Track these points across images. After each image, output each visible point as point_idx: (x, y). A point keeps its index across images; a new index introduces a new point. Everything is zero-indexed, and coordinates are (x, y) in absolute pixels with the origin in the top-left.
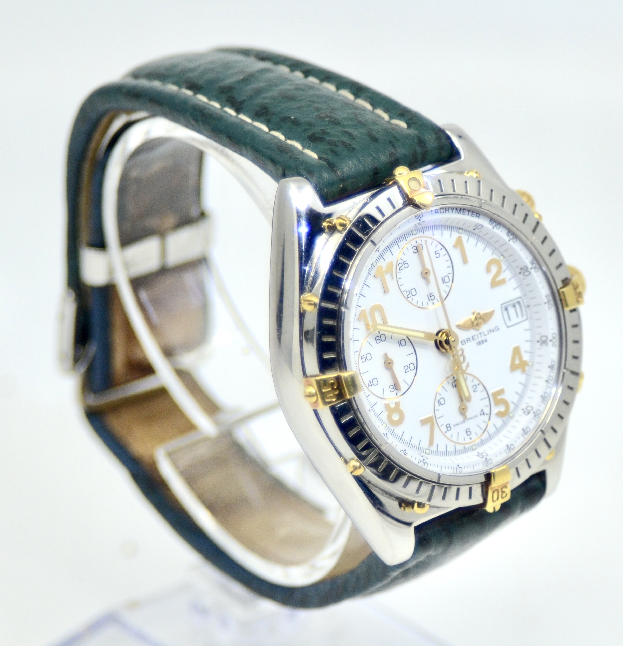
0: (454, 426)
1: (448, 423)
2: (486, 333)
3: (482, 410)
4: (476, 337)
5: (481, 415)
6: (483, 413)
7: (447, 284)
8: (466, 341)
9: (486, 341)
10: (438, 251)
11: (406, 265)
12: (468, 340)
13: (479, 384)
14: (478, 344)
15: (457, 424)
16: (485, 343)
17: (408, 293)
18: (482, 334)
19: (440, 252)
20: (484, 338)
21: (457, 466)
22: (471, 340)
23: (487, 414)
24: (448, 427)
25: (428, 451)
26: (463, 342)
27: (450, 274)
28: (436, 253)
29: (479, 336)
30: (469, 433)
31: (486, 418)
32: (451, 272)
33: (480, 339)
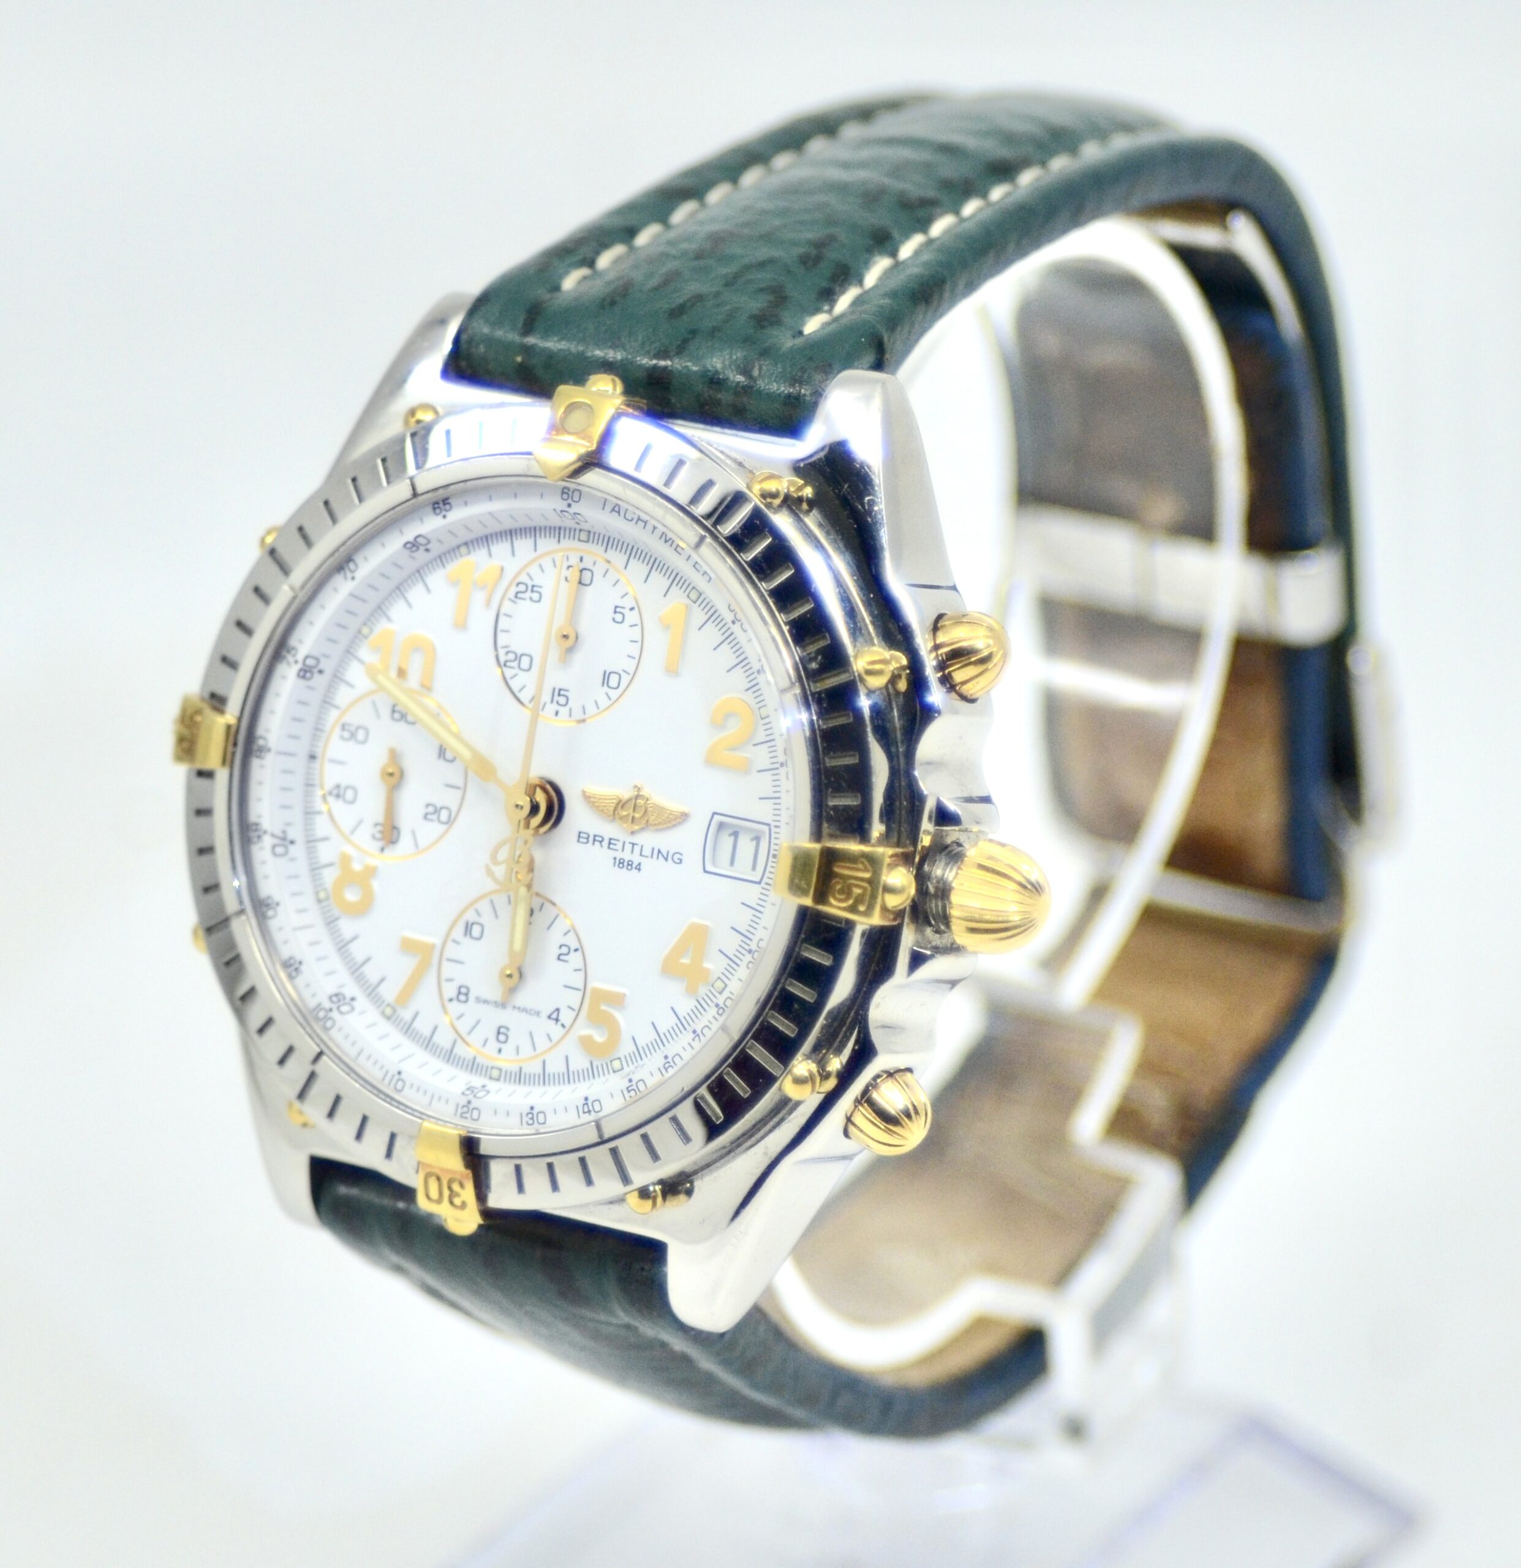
0: (478, 1000)
1: (469, 984)
2: (647, 851)
3: (558, 1010)
4: (619, 846)
5: (549, 1017)
6: (555, 1016)
7: (611, 692)
8: (591, 839)
9: (638, 868)
10: (623, 608)
11: (536, 596)
12: (597, 839)
13: (576, 950)
14: (617, 862)
15: (486, 1002)
16: (635, 871)
17: (511, 656)
18: (637, 849)
19: (626, 612)
20: (636, 859)
21: (395, 1072)
22: (605, 844)
23: (563, 1026)
24: (463, 994)
25: (388, 1011)
26: (582, 835)
27: (627, 675)
28: (618, 610)
29: (628, 847)
30: (502, 1038)
31: (556, 1031)
32: (631, 670)
33: (627, 856)
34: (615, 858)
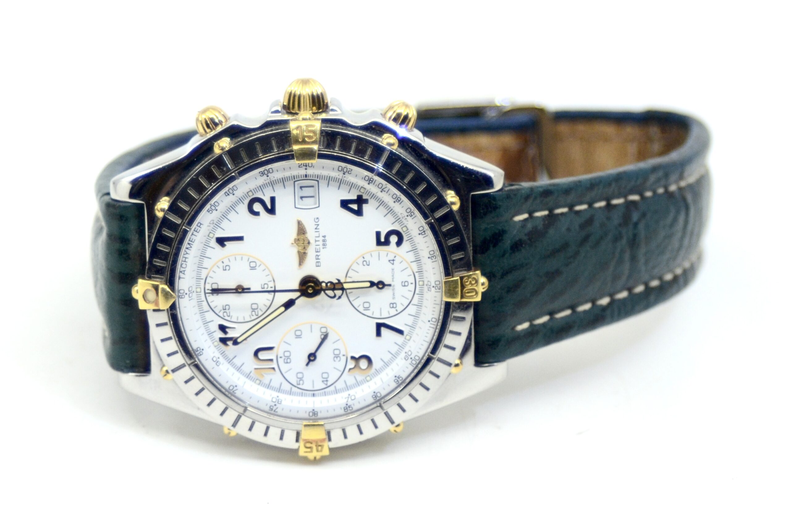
0: (394, 298)
1: (388, 304)
2: (317, 234)
3: (389, 261)
4: (318, 247)
5: (393, 264)
6: (392, 261)
7: (258, 265)
8: (318, 261)
9: (324, 237)
10: (223, 267)
11: (227, 307)
12: (317, 258)
13: (363, 258)
14: (324, 247)
15: (394, 294)
16: (326, 238)
17: (253, 313)
18: (317, 239)
19: (225, 265)
20: (321, 239)
21: (429, 323)
22: (318, 254)
23: (395, 257)
24: (393, 305)
25: (408, 337)
26: (317, 265)
27: (250, 259)
28: (225, 269)
29: (317, 243)
30: (406, 284)
31: (398, 260)
32: (247, 257)
33: (321, 243)
34: (323, 248)
